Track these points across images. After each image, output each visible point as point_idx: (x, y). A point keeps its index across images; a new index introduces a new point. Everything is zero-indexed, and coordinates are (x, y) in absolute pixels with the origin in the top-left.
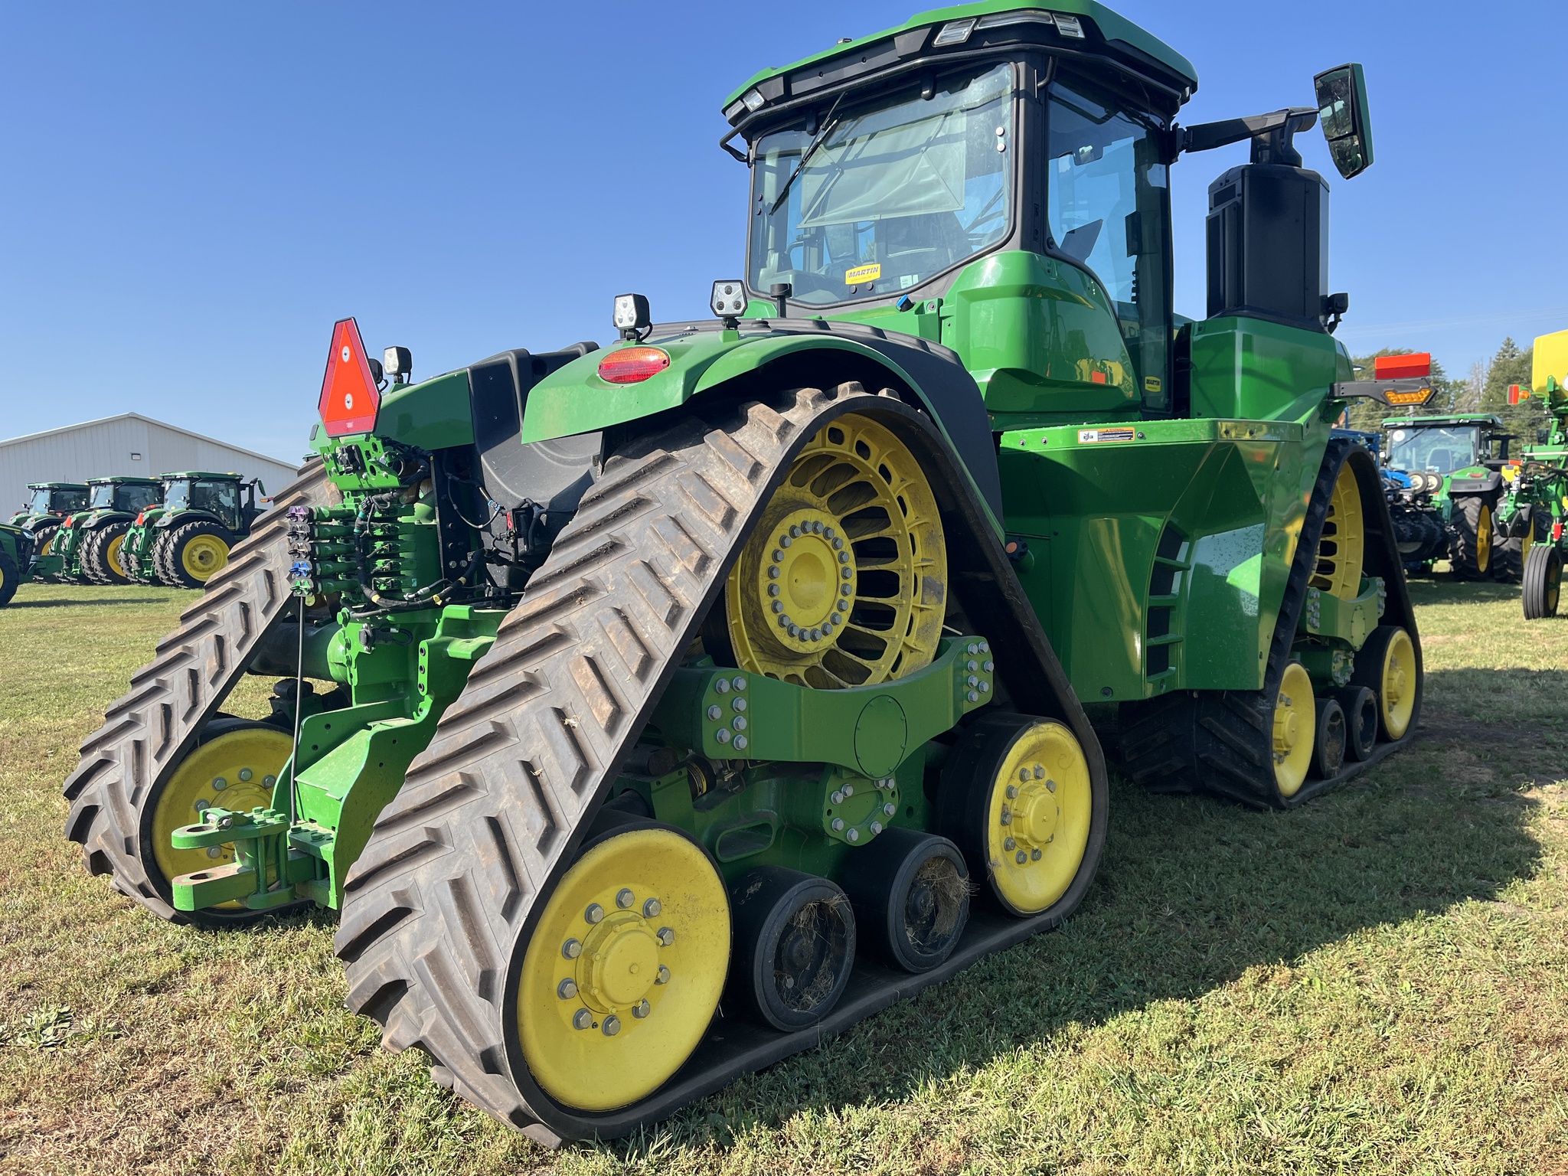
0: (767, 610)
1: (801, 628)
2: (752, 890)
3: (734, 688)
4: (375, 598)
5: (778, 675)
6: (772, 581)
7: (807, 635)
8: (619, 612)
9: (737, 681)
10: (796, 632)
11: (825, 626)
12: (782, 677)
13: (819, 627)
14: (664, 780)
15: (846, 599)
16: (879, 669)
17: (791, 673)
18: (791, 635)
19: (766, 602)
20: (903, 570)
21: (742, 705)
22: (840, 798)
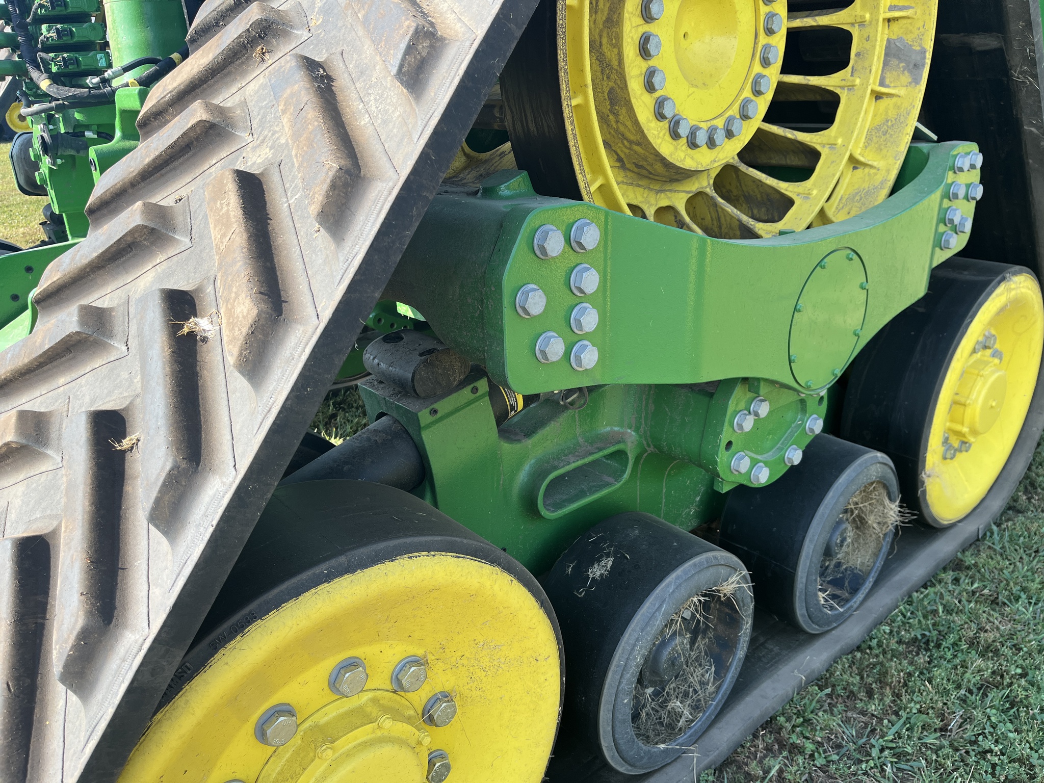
0: (635, 86)
1: (693, 123)
2: (597, 571)
3: (573, 244)
4: (45, 84)
5: (645, 207)
6: (647, 28)
7: (701, 138)
8: (311, 66)
9: (581, 229)
10: (683, 131)
11: (730, 120)
12: (650, 212)
13: (720, 123)
14: (444, 406)
15: (765, 72)
16: (807, 197)
17: (664, 203)
18: (675, 135)
19: (634, 68)
20: (862, 24)
21: (590, 281)
22: (748, 423)
